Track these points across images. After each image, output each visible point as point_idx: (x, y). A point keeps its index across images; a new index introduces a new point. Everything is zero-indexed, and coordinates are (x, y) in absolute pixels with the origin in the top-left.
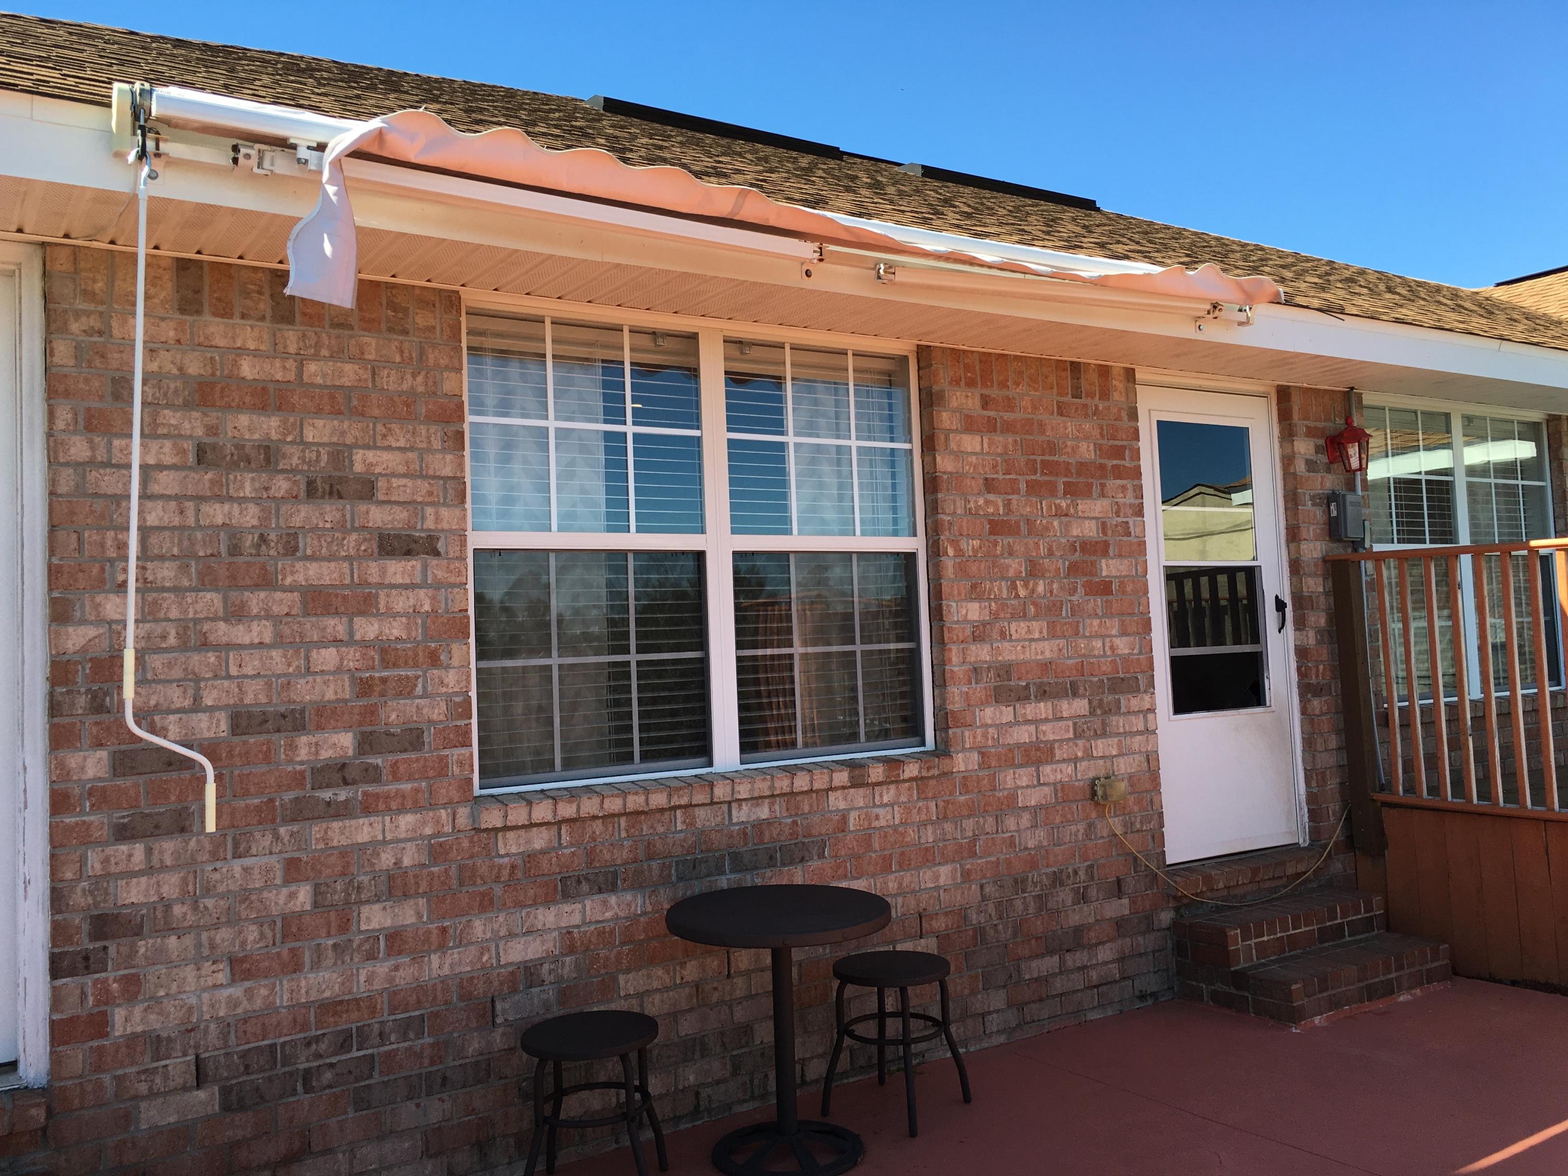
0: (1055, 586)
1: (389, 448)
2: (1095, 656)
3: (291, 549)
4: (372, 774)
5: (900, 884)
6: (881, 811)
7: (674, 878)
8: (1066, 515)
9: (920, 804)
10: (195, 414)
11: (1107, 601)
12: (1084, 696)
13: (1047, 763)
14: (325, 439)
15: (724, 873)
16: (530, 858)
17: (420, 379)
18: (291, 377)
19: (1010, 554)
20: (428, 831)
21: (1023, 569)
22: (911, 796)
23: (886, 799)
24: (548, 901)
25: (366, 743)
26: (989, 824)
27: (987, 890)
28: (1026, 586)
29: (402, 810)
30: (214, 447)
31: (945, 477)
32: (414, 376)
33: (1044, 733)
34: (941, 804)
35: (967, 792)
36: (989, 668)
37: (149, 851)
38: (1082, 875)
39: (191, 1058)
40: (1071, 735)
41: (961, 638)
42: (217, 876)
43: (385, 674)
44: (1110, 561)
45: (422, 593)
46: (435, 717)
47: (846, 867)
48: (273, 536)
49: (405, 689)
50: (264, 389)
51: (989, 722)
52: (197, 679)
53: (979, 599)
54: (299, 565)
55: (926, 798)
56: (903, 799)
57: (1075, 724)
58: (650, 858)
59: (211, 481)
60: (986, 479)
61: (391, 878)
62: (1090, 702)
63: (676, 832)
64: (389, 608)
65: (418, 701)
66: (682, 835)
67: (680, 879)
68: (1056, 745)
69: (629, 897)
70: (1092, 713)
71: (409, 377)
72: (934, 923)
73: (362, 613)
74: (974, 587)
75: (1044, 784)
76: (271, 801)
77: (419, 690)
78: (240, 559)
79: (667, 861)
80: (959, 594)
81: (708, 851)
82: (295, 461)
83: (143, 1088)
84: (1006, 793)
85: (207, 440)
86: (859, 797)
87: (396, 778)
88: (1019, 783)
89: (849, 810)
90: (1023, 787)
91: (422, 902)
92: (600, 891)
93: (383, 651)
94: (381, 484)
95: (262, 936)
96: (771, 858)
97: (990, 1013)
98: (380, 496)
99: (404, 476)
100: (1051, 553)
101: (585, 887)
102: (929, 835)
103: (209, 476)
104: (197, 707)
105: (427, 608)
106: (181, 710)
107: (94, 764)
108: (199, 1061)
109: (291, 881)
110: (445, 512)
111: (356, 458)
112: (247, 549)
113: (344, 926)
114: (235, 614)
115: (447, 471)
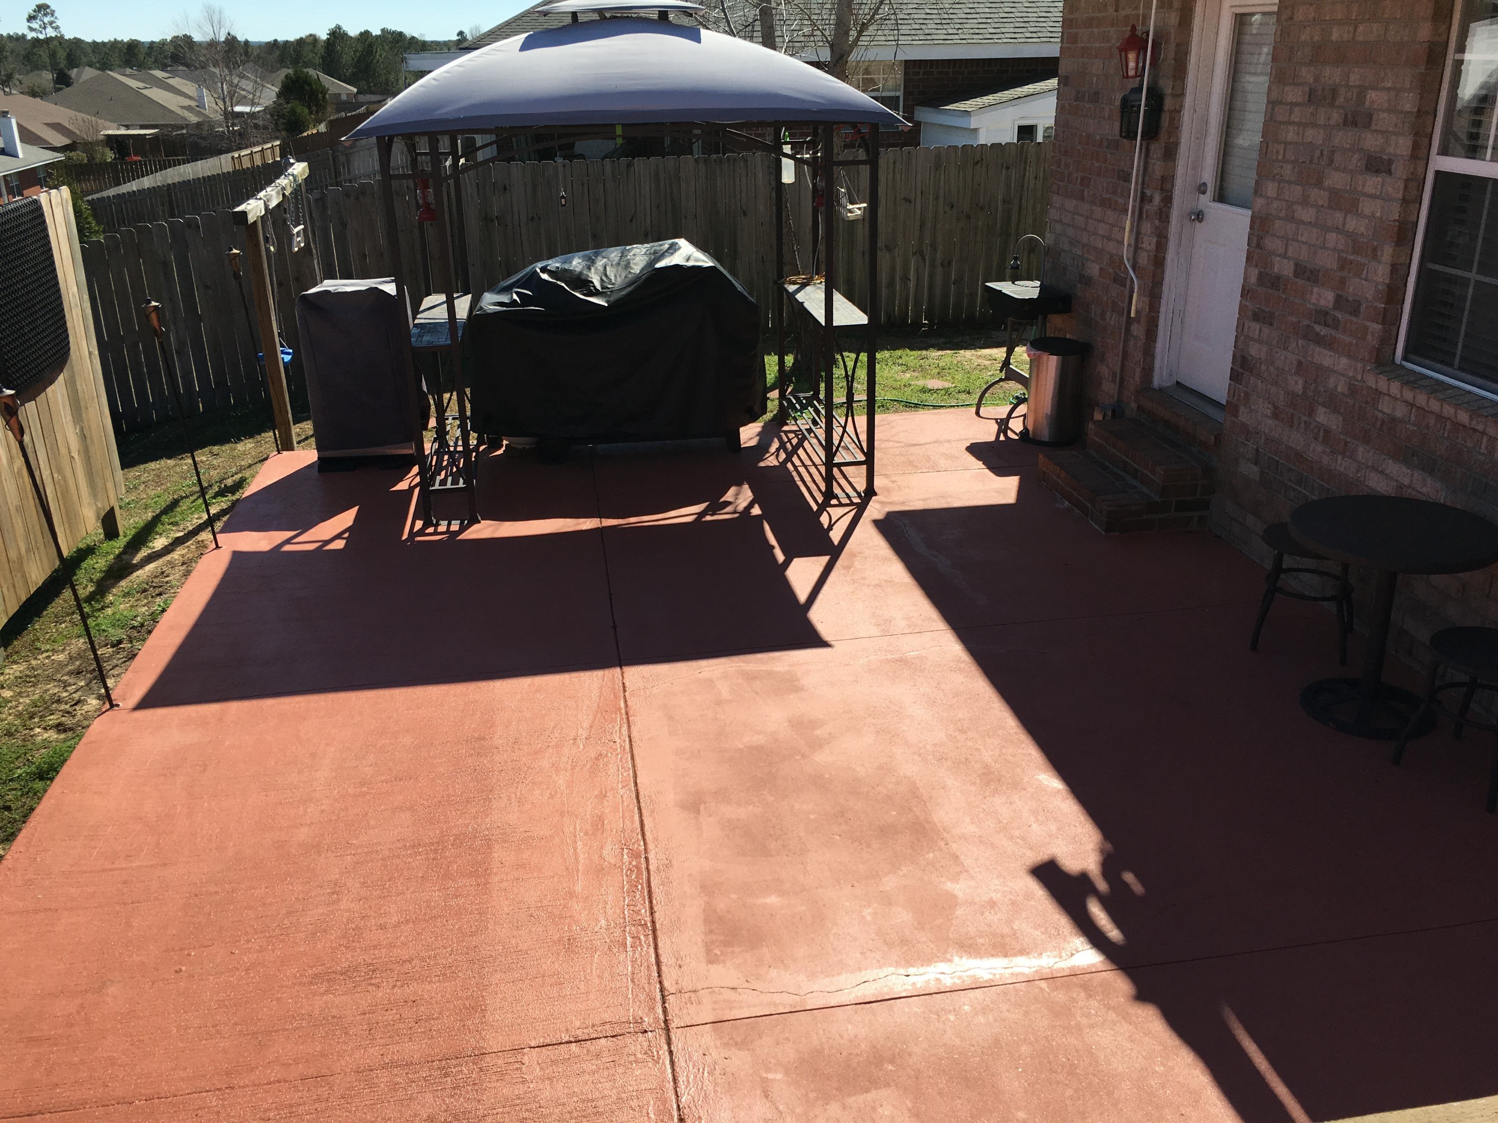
1: (1384, 88)
3: (1331, 161)
4: (1335, 324)
7: (1469, 491)
10: (1313, 68)
14: (1357, 83)
16: (1393, 420)
18: (1350, 37)
20: (1351, 374)
25: (1338, 302)
29: (1343, 354)
30: (1315, 90)
32: (1404, 28)
37: (1261, 330)
39: (1255, 447)
42: (1276, 356)
43: (1352, 257)
45: (1378, 202)
46: (1368, 296)
48: (1325, 153)
49: (1359, 272)
50: (1339, 48)
52: (1288, 239)
54: (1332, 173)
58: (1458, 464)
59: (1312, 113)
61: (1332, 396)
64: (1362, 211)
65: (1363, 282)
66: (1483, 458)
67: (1473, 493)
69: (1439, 485)
73: (1350, 212)
76: (1299, 322)
77: (1364, 276)
78: (1312, 166)
79: (1468, 473)
82: (1343, 99)
83: (1241, 451)
85: (1314, 86)
87: (1344, 332)
91: (1341, 419)
93: (1354, 241)
94: (1375, 117)
95: (1284, 400)
98: (1373, 127)
99: (1386, 110)
101: (1416, 460)
103: (1311, 109)
104: (1284, 256)
105: (1378, 214)
106: (1280, 256)
107: (1254, 273)
108: (1257, 450)
109: (1297, 373)
110: (1401, 141)
111: (1368, 97)
112: (1316, 161)
113: (1311, 412)
114: (1305, 202)
115: (1408, 107)
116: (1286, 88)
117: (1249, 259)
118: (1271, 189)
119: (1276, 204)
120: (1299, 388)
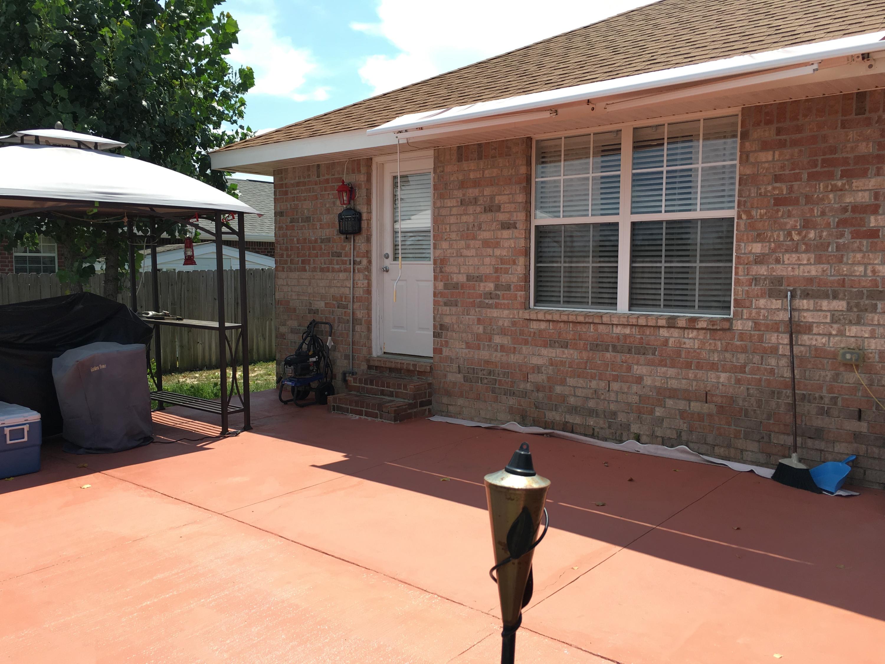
0: (825, 234)
1: (505, 194)
2: (856, 276)
3: (480, 228)
4: (497, 297)
5: (696, 376)
6: (687, 341)
7: (589, 349)
8: (841, 190)
9: (711, 341)
10: (461, 191)
11: (871, 243)
12: (843, 299)
13: (805, 333)
14: (489, 194)
15: (608, 351)
16: (540, 331)
17: (513, 170)
18: (481, 176)
19: (789, 216)
20: (511, 317)
21: (798, 224)
22: (706, 337)
23: (690, 336)
24: (545, 346)
25: (497, 287)
26: (757, 358)
27: (751, 391)
28: (799, 234)
29: (504, 309)
30: (464, 199)
31: (745, 177)
32: (512, 169)
33: (805, 317)
34: (724, 344)
35: (742, 341)
36: (765, 279)
37: (450, 310)
38: (827, 400)
39: (457, 365)
40: (828, 320)
41: (746, 262)
42: (462, 319)
43: (501, 266)
44: (879, 217)
45: (512, 241)
46: (514, 281)
47: (666, 362)
48: (476, 224)
49: (506, 272)
50: (475, 181)
51: (763, 307)
52: (460, 265)
53: (762, 241)
54: (482, 233)
55: (715, 339)
56: (701, 337)
57: (833, 315)
58: (580, 339)
59: (464, 210)
60: (775, 175)
61: (502, 329)
62: (848, 303)
63: (590, 332)
64: (503, 246)
65: (510, 276)
66: (592, 334)
67: (591, 350)
68: (815, 325)
69: (572, 351)
70: (849, 309)
71: (510, 170)
72: (714, 398)
73: (496, 247)
74: (759, 235)
75: (801, 345)
76: (474, 301)
77: (510, 272)
78: (469, 232)
79: (586, 342)
80: (748, 239)
81: (602, 341)
82: (482, 201)
83: (448, 370)
84: (770, 345)
85: (463, 198)
86: (676, 333)
87: (503, 299)
88: (781, 341)
89: (669, 337)
90: (783, 344)
91: (509, 338)
92: (562, 347)
93: (501, 259)
94: (502, 206)
95: (472, 338)
96: (629, 350)
97: (746, 451)
98: (502, 210)
99: (508, 203)
100: (823, 214)
101: (557, 344)
102: (715, 357)
103: (463, 208)
104: (459, 273)
105: (513, 246)
106: (456, 273)
107: (441, 285)
108: (459, 367)
109: (478, 324)
110: (519, 214)
111: (496, 199)
112: (471, 229)
113: (490, 340)
114: (468, 247)
115: (520, 200)
116: (445, 201)
117: (435, 278)
118: (445, 245)
119: (449, 251)
120: (481, 330)
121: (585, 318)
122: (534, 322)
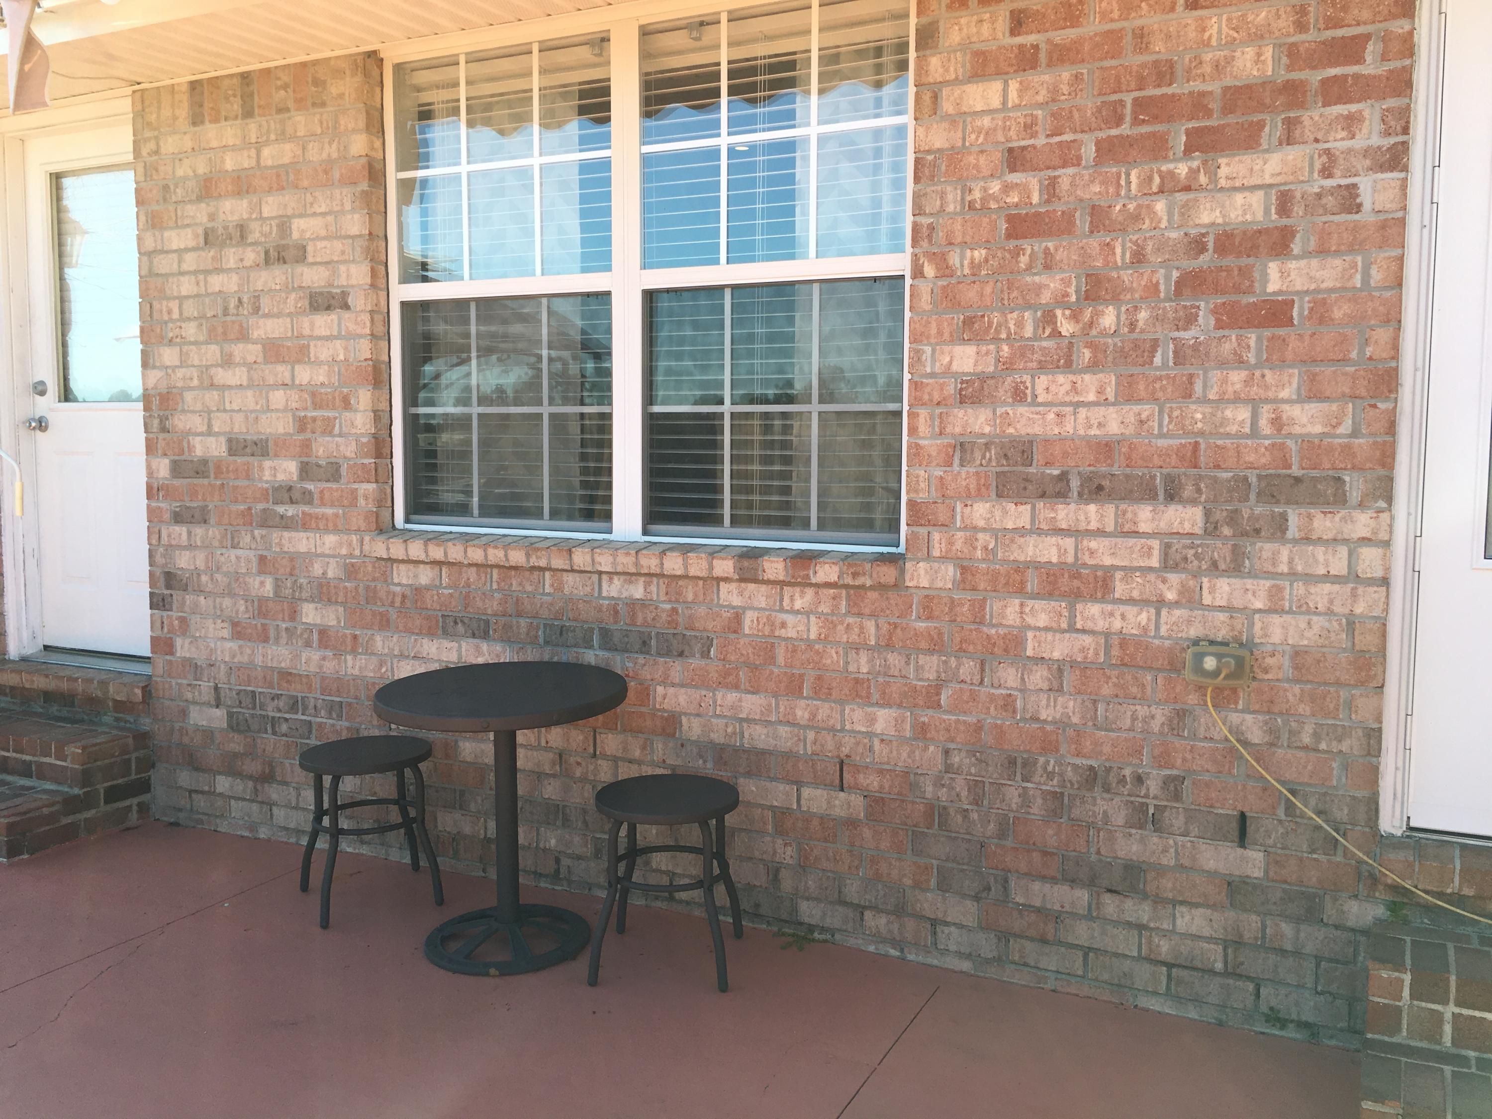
0: (1143, 315)
1: (314, 214)
2: (1228, 435)
3: (256, 310)
4: (307, 498)
5: (813, 716)
6: (790, 619)
7: (541, 640)
8: (1187, 189)
9: (850, 620)
10: (203, 205)
11: (1272, 338)
12: (1194, 502)
13: (1093, 598)
14: (274, 214)
15: (591, 647)
16: (418, 590)
17: (334, 146)
18: (253, 163)
19: (1047, 267)
20: (344, 551)
21: (1072, 290)
22: (837, 607)
23: (798, 604)
24: (431, 633)
25: (305, 471)
26: (968, 668)
27: (956, 759)
28: (1075, 317)
29: (327, 530)
30: (213, 230)
31: (930, 158)
32: (330, 144)
33: (1092, 553)
34: (885, 628)
35: (929, 618)
36: (987, 446)
37: (189, 533)
38: (1153, 786)
39: (212, 684)
40: (1155, 562)
41: (937, 397)
42: (222, 559)
43: (314, 414)
44: (1292, 265)
45: (338, 343)
46: (348, 454)
47: (737, 675)
48: (245, 300)
49: (328, 429)
50: (238, 177)
51: (981, 523)
52: (209, 412)
53: (977, 339)
54: (261, 321)
55: (860, 614)
56: (824, 608)
57: (1167, 546)
58: (519, 615)
59: (213, 258)
60: (1010, 150)
61: (321, 585)
62: (1207, 514)
63: (543, 594)
64: (317, 358)
65: (337, 439)
66: (549, 599)
67: (547, 643)
68: (1118, 575)
69: (498, 648)
70: (1211, 529)
71: (326, 146)
72: (861, 778)
73: (299, 361)
74: (969, 322)
75: (1084, 631)
76: (250, 509)
77: (337, 430)
78: (228, 318)
79: (535, 622)
80: (940, 333)
81: (575, 620)
82: (257, 235)
83: (189, 696)
84: (1001, 631)
85: (210, 225)
86: (760, 595)
87: (323, 504)
88: (1030, 620)
89: (744, 609)
90: (1038, 629)
91: (341, 609)
92: (474, 636)
93: (313, 394)
94: (310, 249)
95: (247, 610)
96: (644, 643)
97: (947, 924)
98: (310, 259)
99: (324, 238)
100: (1139, 258)
101: (460, 628)
102: (862, 664)
103: (212, 253)
104: (209, 433)
105: (342, 357)
106: (201, 434)
107: (163, 467)
108: (216, 688)
109: (261, 572)
110: (353, 268)
111: (294, 227)
112: (232, 310)
113: (294, 614)
114: (227, 362)
115: (355, 230)
116: (166, 234)
117: (151, 448)
118: (169, 355)
119: (180, 373)
120: (268, 588)
121: (528, 556)
122: (403, 567)
